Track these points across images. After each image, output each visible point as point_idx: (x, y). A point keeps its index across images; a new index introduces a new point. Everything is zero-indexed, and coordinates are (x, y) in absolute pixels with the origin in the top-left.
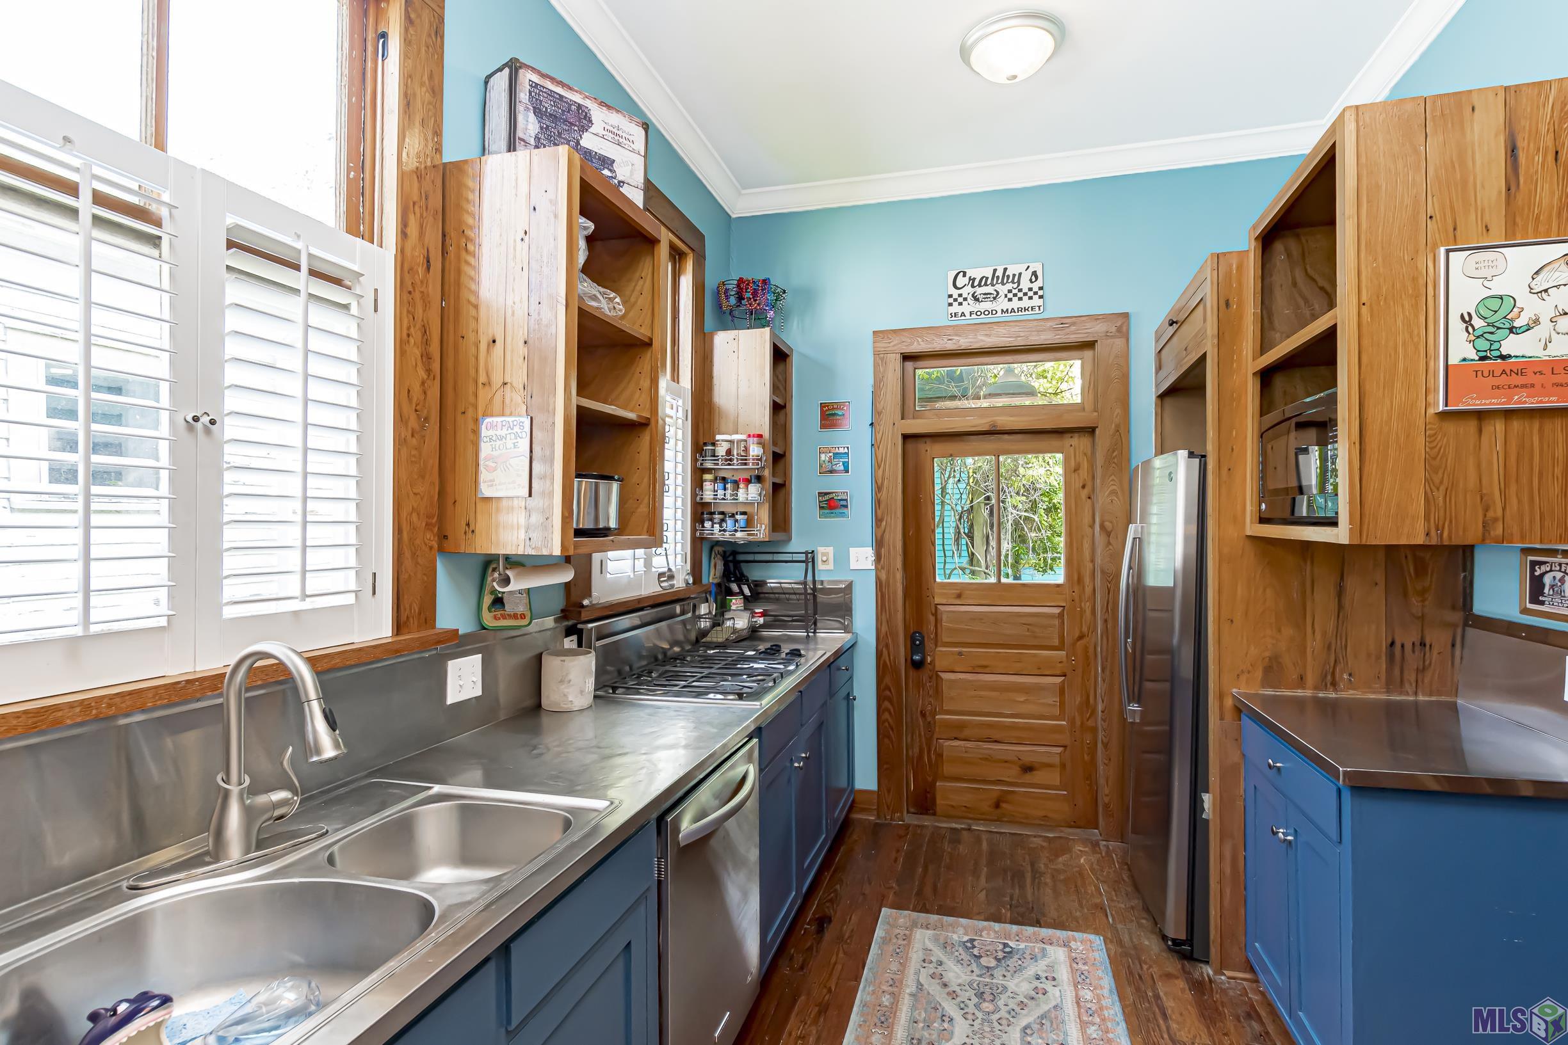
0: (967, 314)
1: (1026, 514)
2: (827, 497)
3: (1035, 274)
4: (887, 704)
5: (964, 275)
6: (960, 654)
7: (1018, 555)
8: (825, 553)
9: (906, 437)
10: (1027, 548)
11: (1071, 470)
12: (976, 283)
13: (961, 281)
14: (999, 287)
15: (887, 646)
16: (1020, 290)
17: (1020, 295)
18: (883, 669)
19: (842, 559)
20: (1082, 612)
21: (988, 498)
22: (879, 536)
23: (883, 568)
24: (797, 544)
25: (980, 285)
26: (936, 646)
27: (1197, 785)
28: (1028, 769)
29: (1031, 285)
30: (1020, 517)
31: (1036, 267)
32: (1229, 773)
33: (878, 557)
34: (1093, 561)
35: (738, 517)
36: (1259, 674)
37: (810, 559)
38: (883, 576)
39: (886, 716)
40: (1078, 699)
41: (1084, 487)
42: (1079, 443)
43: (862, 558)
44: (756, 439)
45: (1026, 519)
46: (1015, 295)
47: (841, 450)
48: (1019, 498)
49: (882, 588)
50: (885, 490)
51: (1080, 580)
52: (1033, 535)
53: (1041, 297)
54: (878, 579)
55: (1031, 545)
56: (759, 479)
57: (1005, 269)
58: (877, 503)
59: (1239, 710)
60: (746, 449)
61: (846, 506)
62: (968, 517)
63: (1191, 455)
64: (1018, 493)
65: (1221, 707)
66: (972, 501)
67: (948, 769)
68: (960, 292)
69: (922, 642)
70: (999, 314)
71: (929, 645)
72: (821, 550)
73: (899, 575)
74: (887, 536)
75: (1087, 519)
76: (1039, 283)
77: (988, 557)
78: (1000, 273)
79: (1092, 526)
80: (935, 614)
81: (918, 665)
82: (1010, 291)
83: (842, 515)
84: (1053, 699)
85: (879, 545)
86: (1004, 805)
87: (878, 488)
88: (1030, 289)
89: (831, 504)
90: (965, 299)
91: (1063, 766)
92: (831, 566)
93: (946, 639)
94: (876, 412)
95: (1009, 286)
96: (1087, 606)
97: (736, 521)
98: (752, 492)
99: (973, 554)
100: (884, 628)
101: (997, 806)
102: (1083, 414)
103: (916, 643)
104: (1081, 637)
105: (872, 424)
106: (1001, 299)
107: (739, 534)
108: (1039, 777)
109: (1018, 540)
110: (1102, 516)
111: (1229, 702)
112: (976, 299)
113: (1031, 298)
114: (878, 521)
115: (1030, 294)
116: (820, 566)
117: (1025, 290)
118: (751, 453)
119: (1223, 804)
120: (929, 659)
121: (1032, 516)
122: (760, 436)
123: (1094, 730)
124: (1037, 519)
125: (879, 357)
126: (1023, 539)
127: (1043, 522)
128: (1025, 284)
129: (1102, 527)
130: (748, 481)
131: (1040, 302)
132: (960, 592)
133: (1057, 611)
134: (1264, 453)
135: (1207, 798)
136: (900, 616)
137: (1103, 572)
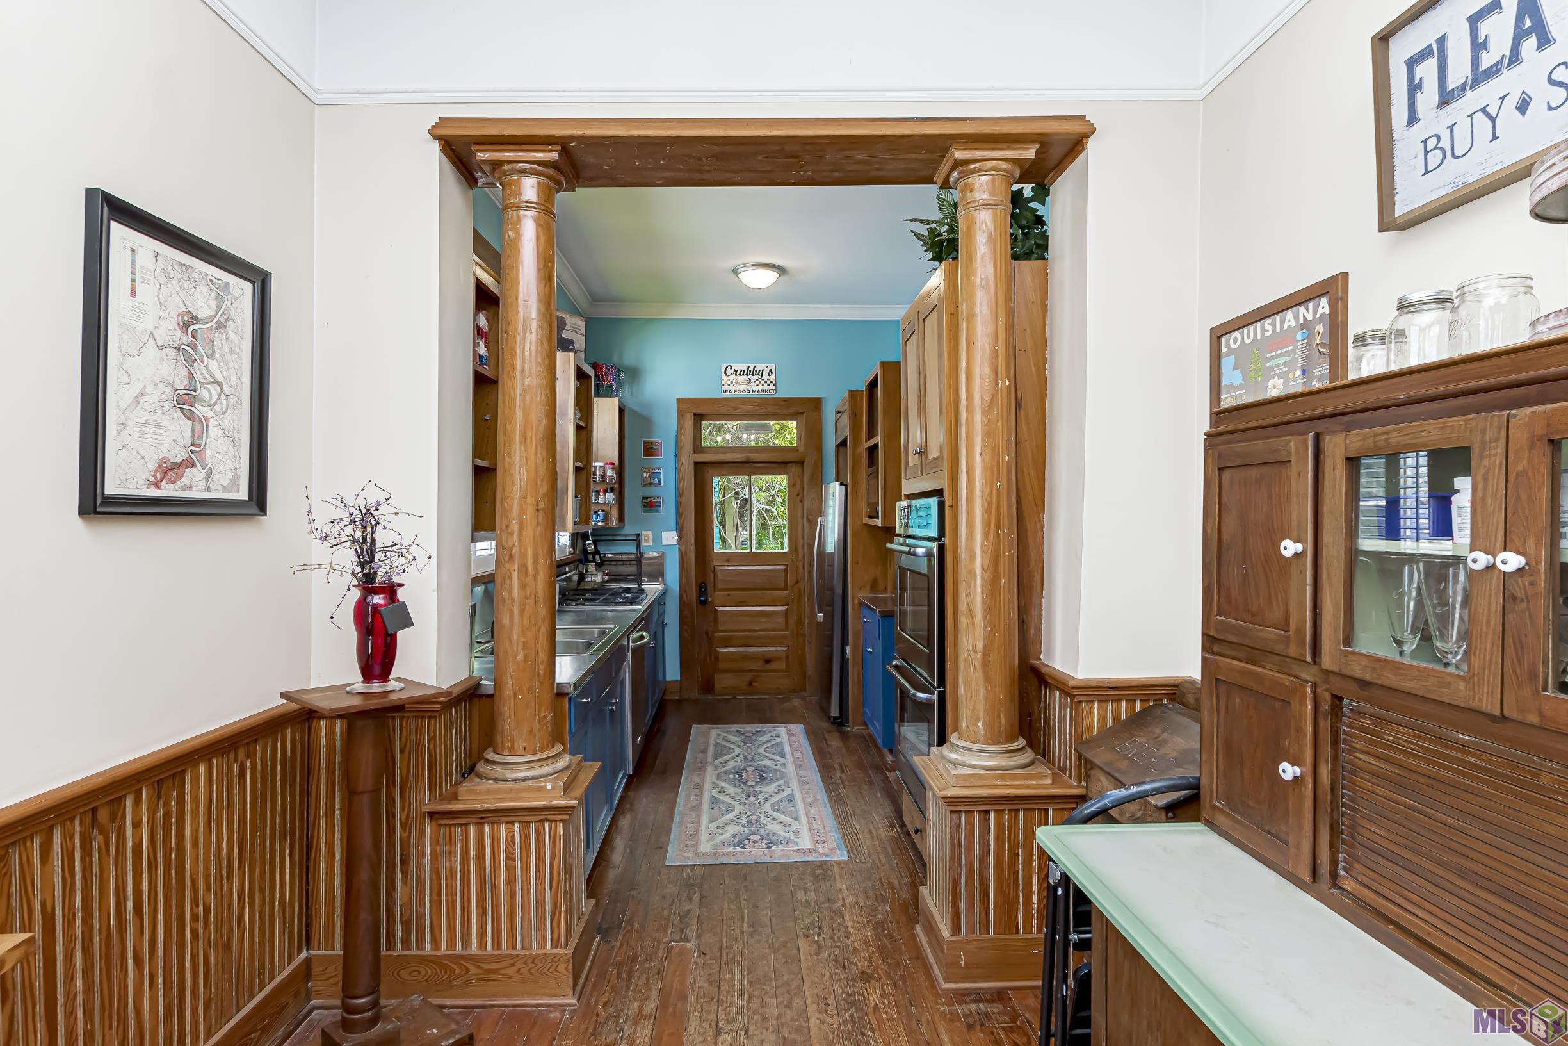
0: (733, 392)
1: (768, 507)
2: (648, 500)
3: (771, 370)
4: (685, 627)
5: (731, 368)
6: (729, 595)
7: (761, 540)
8: (647, 535)
9: (696, 463)
10: (768, 534)
11: (791, 485)
12: (738, 373)
13: (729, 371)
14: (751, 377)
15: (685, 591)
16: (763, 380)
17: (763, 382)
18: (683, 604)
19: (657, 539)
20: (797, 567)
21: (737, 493)
22: (681, 523)
23: (683, 544)
24: (629, 529)
25: (740, 375)
26: (714, 591)
27: (844, 642)
28: (768, 661)
29: (768, 377)
30: (763, 509)
31: (772, 367)
32: (857, 635)
33: (680, 536)
34: (803, 538)
35: (600, 513)
36: (868, 587)
37: (638, 539)
38: (683, 548)
39: (686, 634)
40: (795, 619)
41: (798, 495)
42: (795, 469)
43: (670, 538)
44: (611, 466)
45: (768, 511)
46: (760, 382)
47: (657, 471)
48: (761, 493)
49: (682, 557)
50: (684, 496)
51: (796, 550)
52: (773, 523)
53: (774, 385)
54: (681, 553)
55: (771, 531)
56: (612, 490)
57: (755, 367)
58: (679, 504)
59: (861, 604)
60: (605, 472)
61: (660, 506)
62: (720, 509)
63: (842, 484)
64: (760, 489)
65: (853, 604)
66: (724, 496)
67: (722, 665)
68: (729, 377)
69: (706, 589)
70: (751, 393)
71: (710, 590)
72: (644, 533)
73: (693, 548)
74: (685, 525)
75: (800, 514)
76: (773, 377)
77: (737, 542)
78: (751, 368)
79: (803, 517)
80: (714, 572)
81: (704, 603)
82: (757, 380)
83: (657, 511)
84: (782, 620)
85: (680, 531)
86: (753, 684)
87: (679, 494)
88: (768, 380)
89: (650, 505)
90: (732, 382)
91: (787, 657)
92: (650, 543)
93: (720, 587)
94: (679, 447)
95: (757, 377)
96: (800, 565)
97: (598, 515)
98: (610, 497)
99: (725, 539)
100: (684, 581)
101: (750, 684)
102: (797, 454)
103: (702, 589)
104: (797, 582)
105: (676, 455)
106: (753, 384)
107: (600, 524)
108: (774, 665)
109: (761, 528)
110: (807, 512)
111: (856, 601)
112: (738, 384)
113: (769, 385)
114: (680, 515)
115: (769, 382)
116: (644, 544)
117: (766, 380)
118: (608, 474)
119: (854, 651)
120: (710, 599)
121: (772, 509)
122: (613, 464)
123: (804, 635)
124: (775, 511)
125: (680, 414)
126: (765, 526)
127: (781, 513)
128: (765, 376)
129: (808, 519)
130: (606, 491)
131: (774, 387)
132: (729, 558)
133: (783, 567)
134: (868, 484)
135: (848, 649)
136: (693, 573)
137: (808, 544)
